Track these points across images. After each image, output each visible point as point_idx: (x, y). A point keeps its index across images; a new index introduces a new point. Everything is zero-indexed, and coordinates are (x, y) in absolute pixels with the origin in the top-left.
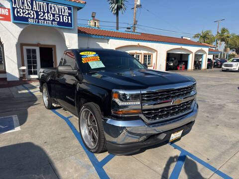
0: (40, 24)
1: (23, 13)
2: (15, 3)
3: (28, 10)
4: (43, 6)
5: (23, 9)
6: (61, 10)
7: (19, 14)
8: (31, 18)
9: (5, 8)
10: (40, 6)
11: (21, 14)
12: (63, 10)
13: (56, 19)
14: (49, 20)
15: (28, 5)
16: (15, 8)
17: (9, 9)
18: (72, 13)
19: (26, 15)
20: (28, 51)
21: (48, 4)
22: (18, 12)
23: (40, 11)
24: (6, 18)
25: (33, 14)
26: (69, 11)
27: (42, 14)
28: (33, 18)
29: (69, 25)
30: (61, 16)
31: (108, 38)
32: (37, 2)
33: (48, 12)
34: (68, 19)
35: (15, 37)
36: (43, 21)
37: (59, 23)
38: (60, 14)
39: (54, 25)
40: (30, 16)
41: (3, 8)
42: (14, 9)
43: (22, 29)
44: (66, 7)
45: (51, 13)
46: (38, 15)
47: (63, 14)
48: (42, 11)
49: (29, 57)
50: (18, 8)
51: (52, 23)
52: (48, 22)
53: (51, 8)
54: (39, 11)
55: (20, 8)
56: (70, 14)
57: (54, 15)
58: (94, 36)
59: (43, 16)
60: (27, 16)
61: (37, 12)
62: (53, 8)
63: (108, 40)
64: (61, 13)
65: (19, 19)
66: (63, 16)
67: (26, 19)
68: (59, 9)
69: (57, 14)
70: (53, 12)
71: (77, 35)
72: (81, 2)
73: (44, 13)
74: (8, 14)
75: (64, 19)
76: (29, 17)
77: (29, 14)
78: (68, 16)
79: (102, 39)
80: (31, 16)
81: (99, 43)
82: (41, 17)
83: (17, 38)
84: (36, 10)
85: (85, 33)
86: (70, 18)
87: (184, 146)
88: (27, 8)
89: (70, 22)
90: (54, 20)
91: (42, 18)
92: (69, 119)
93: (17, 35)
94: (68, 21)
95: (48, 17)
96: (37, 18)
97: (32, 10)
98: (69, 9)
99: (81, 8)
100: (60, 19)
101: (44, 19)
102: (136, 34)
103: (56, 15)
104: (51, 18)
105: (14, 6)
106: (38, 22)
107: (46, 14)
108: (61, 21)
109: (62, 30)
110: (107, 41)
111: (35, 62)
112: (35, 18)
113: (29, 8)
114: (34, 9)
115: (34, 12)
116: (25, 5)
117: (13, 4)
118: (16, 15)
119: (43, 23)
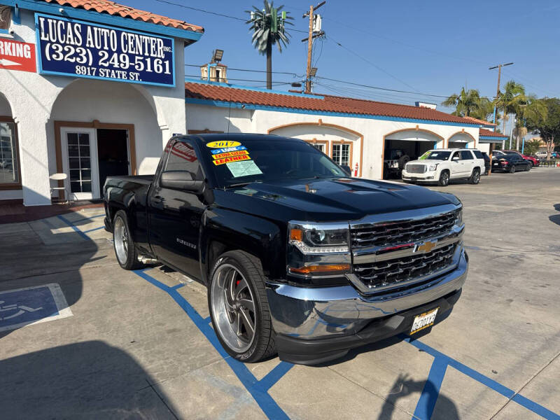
0: (101, 77)
1: (64, 53)
2: (47, 31)
3: (75, 47)
4: (108, 38)
5: (63, 45)
6: (149, 45)
7: (54, 56)
8: (81, 65)
9: (24, 43)
10: (103, 37)
11: (58, 56)
12: (153, 47)
13: (137, 67)
14: (120, 69)
15: (74, 35)
16: (47, 42)
17: (32, 46)
18: (173, 52)
19: (71, 57)
20: (72, 138)
21: (119, 34)
22: (52, 51)
23: (102, 49)
24: (26, 65)
25: (87, 55)
26: (167, 49)
27: (107, 56)
28: (86, 65)
29: (166, 79)
30: (149, 60)
31: (252, 107)
32: (95, 29)
33: (119, 51)
34: (164, 65)
35: (43, 107)
36: (107, 71)
37: (144, 76)
38: (147, 54)
39: (132, 80)
40: (78, 59)
41: (20, 43)
42: (43, 44)
43: (62, 89)
44: (159, 40)
45: (127, 53)
46: (97, 58)
47: (152, 55)
48: (106, 48)
49: (72, 152)
50: (52, 43)
51: (128, 76)
52: (119, 72)
53: (126, 42)
54: (99, 48)
55: (58, 42)
56: (168, 56)
57: (132, 58)
58: (219, 104)
59: (108, 60)
60: (73, 60)
61: (95, 51)
62: (131, 43)
63: (252, 112)
64: (149, 52)
65: (54, 68)
66: (153, 59)
67: (70, 67)
68: (144, 44)
69: (139, 55)
70: (130, 52)
71: (183, 101)
72: (194, 29)
73: (111, 53)
74: (29, 56)
75: (156, 66)
76: (76, 63)
77: (76, 55)
78: (163, 60)
79: (237, 109)
80: (82, 60)
81: (232, 119)
82: (105, 62)
83: (49, 108)
84: (92, 46)
85: (199, 96)
86: (167, 63)
87: (441, 346)
88: (72, 43)
89: (167, 72)
90: (132, 69)
91: (106, 65)
92: (177, 290)
93: (49, 101)
94: (164, 69)
95: (119, 62)
96: (96, 64)
97: (84, 46)
98: (167, 43)
99: (192, 41)
100: (146, 67)
101: (111, 67)
102: (314, 97)
103: (137, 58)
104: (125, 64)
105: (43, 38)
106: (98, 73)
107: (115, 55)
108: (149, 70)
109: (149, 91)
110: (248, 114)
111: (87, 163)
112: (90, 64)
113: (76, 43)
114: (87, 45)
115: (88, 50)
116: (68, 36)
117: (43, 34)
118: (49, 59)
119: (108, 76)
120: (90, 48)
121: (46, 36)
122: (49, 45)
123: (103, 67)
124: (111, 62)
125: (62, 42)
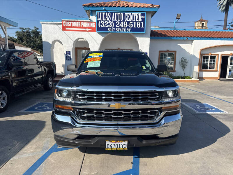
0: (116, 32)
1: (105, 24)
2: (99, 17)
3: (108, 21)
4: (120, 16)
5: (104, 21)
6: (135, 17)
7: (101, 26)
8: (110, 28)
9: (93, 22)
10: (118, 16)
11: (102, 25)
12: (137, 17)
13: (130, 26)
14: (124, 28)
15: (108, 17)
16: (99, 21)
17: (95, 23)
18: (145, 18)
19: (107, 25)
21: (124, 14)
22: (101, 24)
23: (117, 21)
25: (112, 24)
26: (143, 17)
28: (112, 28)
29: (142, 30)
31: (192, 38)
32: (115, 13)
33: (124, 21)
34: (141, 24)
35: (98, 44)
36: (119, 29)
37: (133, 29)
38: (134, 20)
39: (128, 32)
40: (109, 26)
41: (92, 22)
43: (103, 37)
44: (140, 14)
45: (127, 21)
46: (115, 24)
47: (136, 20)
48: (119, 20)
50: (101, 21)
51: (126, 30)
52: (123, 29)
53: (126, 17)
54: (116, 20)
55: (103, 20)
56: (143, 20)
57: (128, 23)
58: (175, 38)
59: (119, 25)
60: (107, 26)
61: (115, 22)
62: (128, 17)
63: (192, 41)
65: (101, 30)
66: (136, 22)
67: (106, 29)
68: (133, 17)
69: (131, 21)
70: (128, 20)
72: (155, 7)
73: (120, 22)
74: (94, 27)
75: (138, 24)
76: (108, 27)
77: (108, 24)
78: (141, 22)
79: (184, 40)
81: (181, 45)
82: (118, 26)
83: (99, 44)
84: (114, 20)
85: (165, 36)
88: (107, 20)
89: (142, 27)
90: (128, 27)
91: (118, 27)
93: (100, 42)
95: (123, 25)
96: (115, 27)
97: (111, 21)
98: (143, 15)
99: (156, 12)
100: (134, 26)
101: (120, 27)
103: (130, 22)
104: (125, 26)
105: (98, 20)
106: (115, 30)
107: (122, 23)
108: (135, 27)
109: (135, 36)
110: (190, 42)
112: (113, 27)
113: (109, 20)
114: (112, 20)
115: (113, 22)
116: (106, 18)
117: (98, 18)
118: (99, 27)
119: (119, 31)
120: (113, 21)
121: (99, 19)
122: (100, 22)
123: (117, 28)
124: (120, 25)
125: (104, 20)
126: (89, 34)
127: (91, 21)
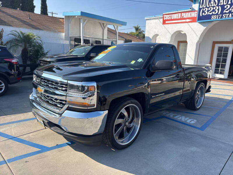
0: (223, 19)
1: (208, 11)
2: (203, 4)
3: (214, 7)
5: (208, 8)
7: (203, 14)
8: (214, 15)
9: (195, 11)
11: (205, 13)
15: (214, 1)
17: (197, 11)
19: (211, 12)
20: (220, 49)
22: (203, 12)
23: (227, 4)
25: (218, 10)
27: (229, 7)
28: (217, 14)
35: (197, 36)
36: (228, 14)
41: (193, 12)
42: (200, 9)
43: (205, 27)
46: (223, 9)
48: (230, 3)
49: (219, 55)
50: (204, 8)
54: (225, 4)
55: (206, 7)
59: (229, 9)
60: (211, 14)
65: (202, 18)
67: (209, 17)
73: (231, 5)
74: (196, 16)
77: (213, 10)
80: (215, 12)
82: (227, 10)
83: (199, 36)
84: (222, 4)
88: (213, 5)
91: (228, 12)
93: (199, 34)
96: (222, 13)
97: (218, 5)
101: (230, 12)
106: (222, 17)
111: (225, 61)
112: (219, 13)
113: (215, 5)
114: (220, 4)
115: (220, 7)
116: (211, 3)
118: (201, 15)
119: (227, 17)
121: (202, 6)
122: (202, 9)
123: (226, 13)
124: (230, 10)
125: (208, 6)
126: (188, 25)
127: (193, 10)
